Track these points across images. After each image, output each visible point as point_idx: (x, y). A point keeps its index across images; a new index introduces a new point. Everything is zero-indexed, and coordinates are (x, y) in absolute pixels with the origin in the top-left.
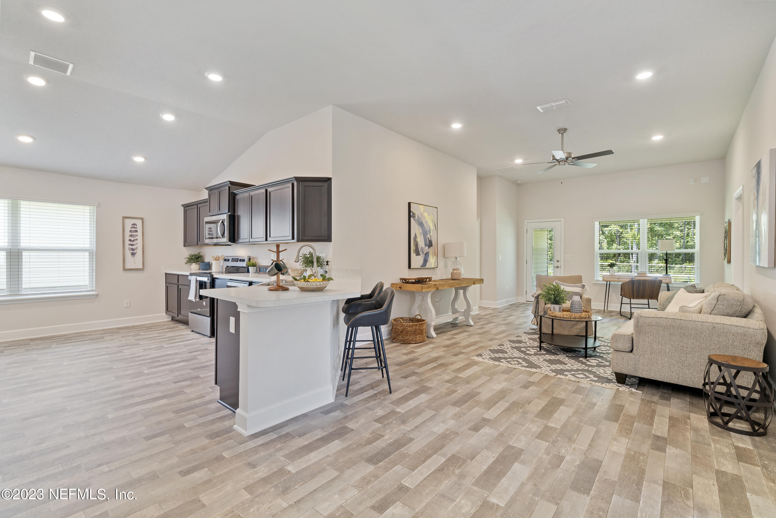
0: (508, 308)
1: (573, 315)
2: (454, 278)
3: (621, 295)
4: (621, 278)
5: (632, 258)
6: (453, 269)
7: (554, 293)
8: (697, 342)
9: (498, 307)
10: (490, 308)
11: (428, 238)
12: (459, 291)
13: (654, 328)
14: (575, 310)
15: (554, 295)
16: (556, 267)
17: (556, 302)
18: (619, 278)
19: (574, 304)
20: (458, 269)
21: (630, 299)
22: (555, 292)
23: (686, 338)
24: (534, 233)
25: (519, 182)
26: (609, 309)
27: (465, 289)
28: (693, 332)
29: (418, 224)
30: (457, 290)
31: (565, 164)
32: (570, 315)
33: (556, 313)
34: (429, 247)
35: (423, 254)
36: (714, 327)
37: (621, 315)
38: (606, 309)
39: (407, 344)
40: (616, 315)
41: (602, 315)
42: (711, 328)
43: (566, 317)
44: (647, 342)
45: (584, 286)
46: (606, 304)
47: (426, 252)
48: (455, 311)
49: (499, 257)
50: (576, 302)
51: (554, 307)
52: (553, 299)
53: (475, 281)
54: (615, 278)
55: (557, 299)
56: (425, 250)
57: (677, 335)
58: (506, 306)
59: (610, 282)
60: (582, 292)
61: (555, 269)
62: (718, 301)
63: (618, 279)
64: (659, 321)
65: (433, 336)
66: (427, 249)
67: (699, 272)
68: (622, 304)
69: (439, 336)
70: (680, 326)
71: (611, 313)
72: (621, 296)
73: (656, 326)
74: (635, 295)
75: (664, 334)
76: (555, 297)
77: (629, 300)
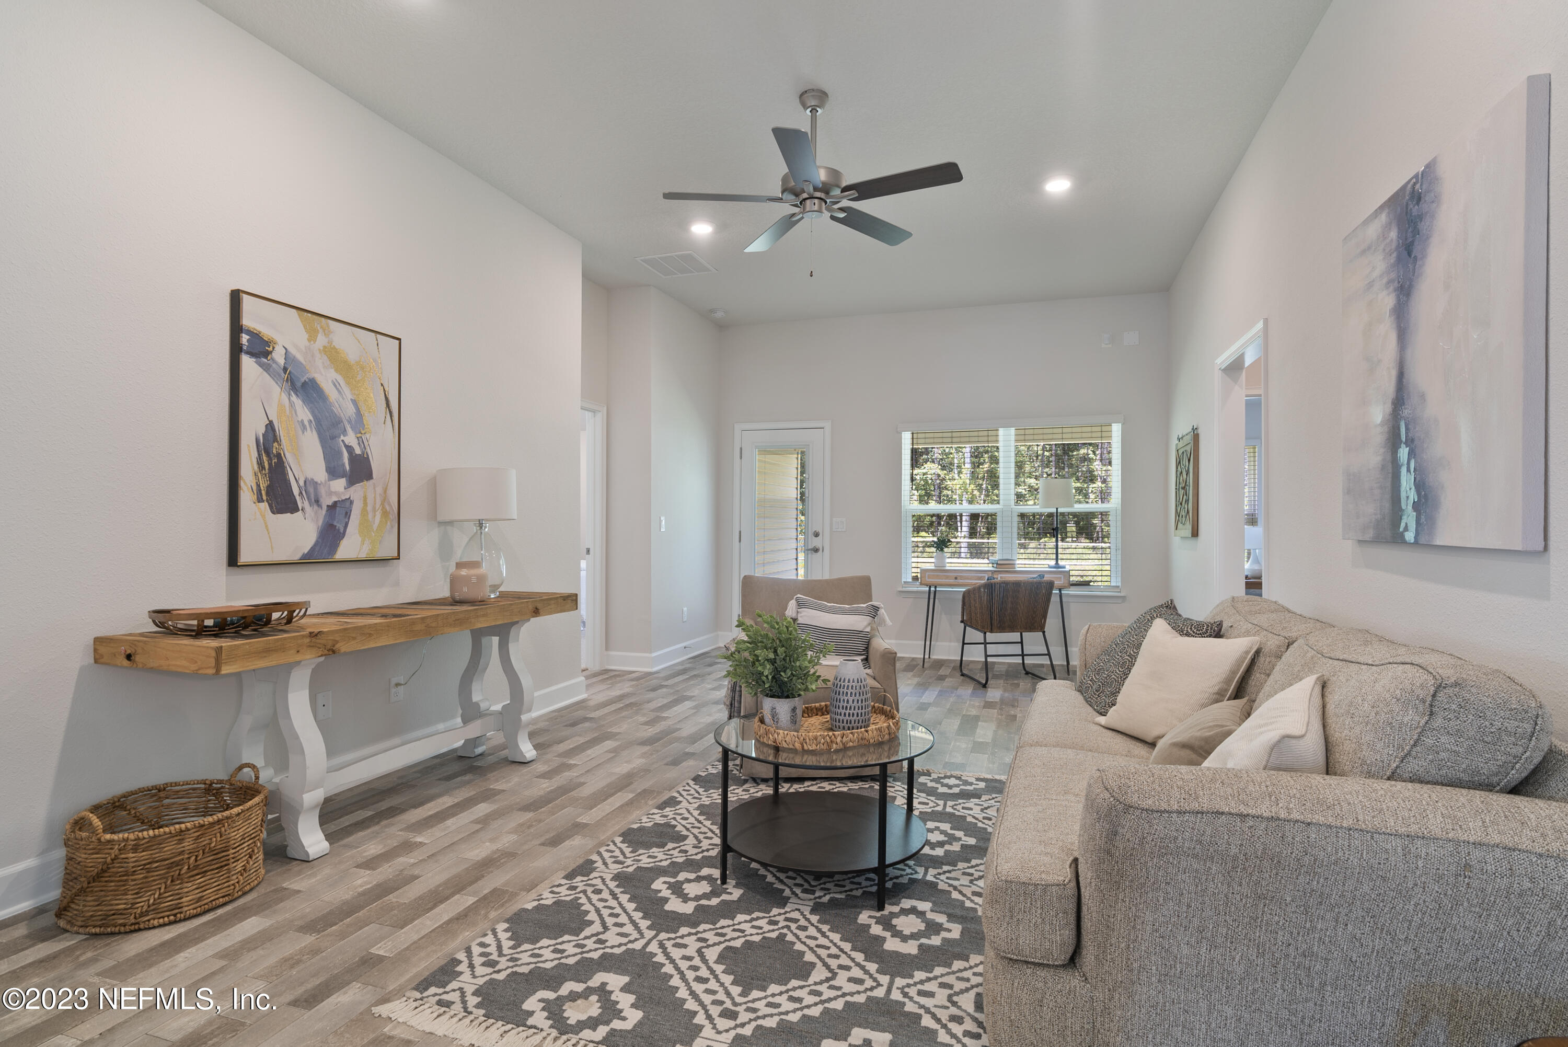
0: (684, 671)
1: (839, 739)
2: (457, 596)
3: (962, 622)
4: (962, 578)
5: (961, 526)
6: (457, 564)
7: (772, 656)
8: (1378, 932)
9: (655, 669)
10: (634, 672)
11: (349, 449)
12: (485, 640)
13: (1184, 864)
14: (847, 712)
15: (773, 662)
16: (811, 550)
17: (780, 687)
18: (957, 575)
19: (842, 690)
20: (475, 565)
21: (985, 633)
22: (775, 652)
23: (1328, 916)
24: (759, 461)
25: (719, 315)
26: (934, 657)
27: (504, 632)
28: (1366, 888)
29: (287, 386)
30: (478, 636)
31: (820, 211)
32: (828, 740)
33: (778, 734)
34: (352, 482)
35: (320, 506)
36: (1467, 866)
37: (963, 675)
38: (927, 656)
39: (120, 933)
40: (951, 676)
41: (919, 676)
42: (1453, 868)
43: (814, 747)
44: (1149, 928)
45: (876, 609)
46: (928, 643)
47: (335, 499)
48: (471, 713)
49: (660, 521)
50: (850, 685)
51: (773, 708)
52: (770, 677)
53: (539, 606)
54: (947, 577)
55: (784, 676)
56: (331, 493)
57: (1289, 899)
58: (682, 663)
59: (936, 587)
60: (872, 629)
61: (809, 555)
62: (1432, 713)
63: (956, 578)
64: (1209, 832)
65: (307, 854)
66: (342, 490)
67: (1119, 557)
68: (964, 644)
69: (345, 846)
70: (1306, 859)
71: (940, 668)
72: (963, 624)
73: (1196, 856)
74: (995, 623)
75: (1226, 896)
76: (776, 672)
77: (982, 634)
